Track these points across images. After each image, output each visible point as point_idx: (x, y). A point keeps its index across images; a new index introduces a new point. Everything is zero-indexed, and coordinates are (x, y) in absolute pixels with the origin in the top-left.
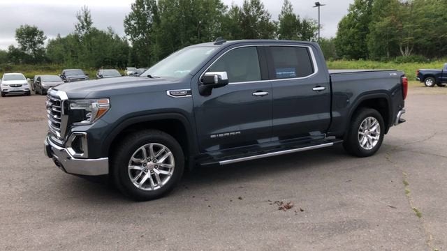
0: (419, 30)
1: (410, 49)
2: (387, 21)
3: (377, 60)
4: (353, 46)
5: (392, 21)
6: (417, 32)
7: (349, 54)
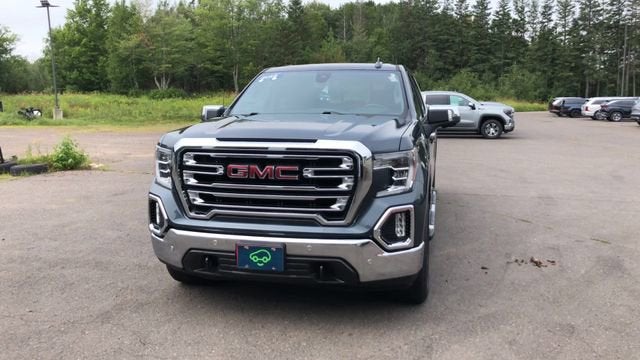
0: (177, 56)
1: (166, 79)
2: (134, 40)
3: (122, 93)
4: (80, 72)
5: (142, 41)
6: (173, 59)
7: (75, 83)
